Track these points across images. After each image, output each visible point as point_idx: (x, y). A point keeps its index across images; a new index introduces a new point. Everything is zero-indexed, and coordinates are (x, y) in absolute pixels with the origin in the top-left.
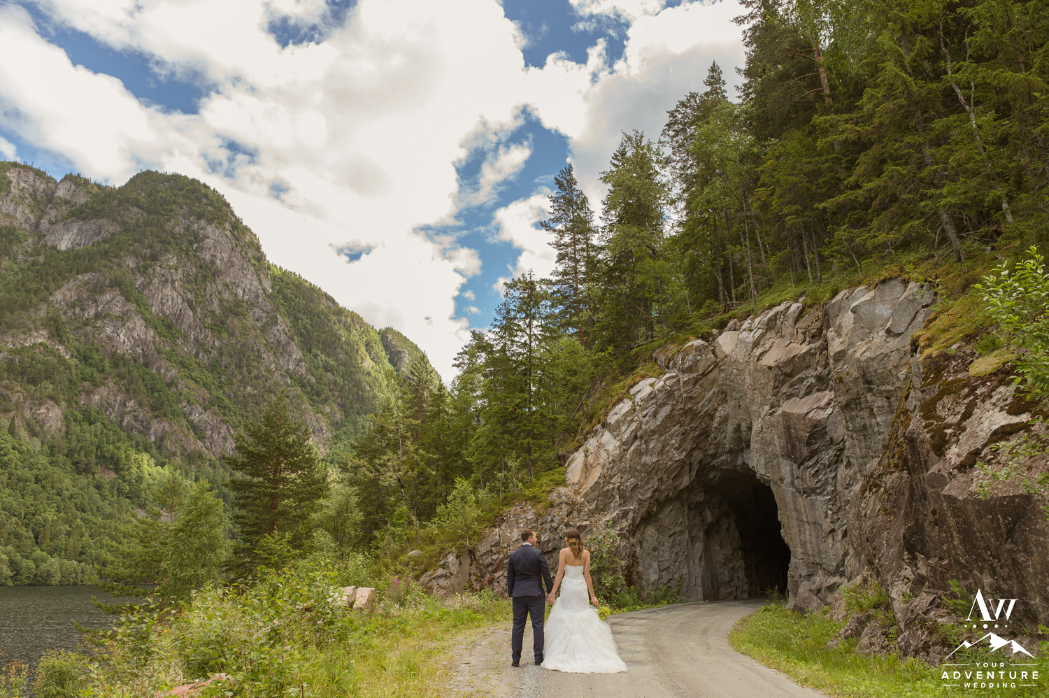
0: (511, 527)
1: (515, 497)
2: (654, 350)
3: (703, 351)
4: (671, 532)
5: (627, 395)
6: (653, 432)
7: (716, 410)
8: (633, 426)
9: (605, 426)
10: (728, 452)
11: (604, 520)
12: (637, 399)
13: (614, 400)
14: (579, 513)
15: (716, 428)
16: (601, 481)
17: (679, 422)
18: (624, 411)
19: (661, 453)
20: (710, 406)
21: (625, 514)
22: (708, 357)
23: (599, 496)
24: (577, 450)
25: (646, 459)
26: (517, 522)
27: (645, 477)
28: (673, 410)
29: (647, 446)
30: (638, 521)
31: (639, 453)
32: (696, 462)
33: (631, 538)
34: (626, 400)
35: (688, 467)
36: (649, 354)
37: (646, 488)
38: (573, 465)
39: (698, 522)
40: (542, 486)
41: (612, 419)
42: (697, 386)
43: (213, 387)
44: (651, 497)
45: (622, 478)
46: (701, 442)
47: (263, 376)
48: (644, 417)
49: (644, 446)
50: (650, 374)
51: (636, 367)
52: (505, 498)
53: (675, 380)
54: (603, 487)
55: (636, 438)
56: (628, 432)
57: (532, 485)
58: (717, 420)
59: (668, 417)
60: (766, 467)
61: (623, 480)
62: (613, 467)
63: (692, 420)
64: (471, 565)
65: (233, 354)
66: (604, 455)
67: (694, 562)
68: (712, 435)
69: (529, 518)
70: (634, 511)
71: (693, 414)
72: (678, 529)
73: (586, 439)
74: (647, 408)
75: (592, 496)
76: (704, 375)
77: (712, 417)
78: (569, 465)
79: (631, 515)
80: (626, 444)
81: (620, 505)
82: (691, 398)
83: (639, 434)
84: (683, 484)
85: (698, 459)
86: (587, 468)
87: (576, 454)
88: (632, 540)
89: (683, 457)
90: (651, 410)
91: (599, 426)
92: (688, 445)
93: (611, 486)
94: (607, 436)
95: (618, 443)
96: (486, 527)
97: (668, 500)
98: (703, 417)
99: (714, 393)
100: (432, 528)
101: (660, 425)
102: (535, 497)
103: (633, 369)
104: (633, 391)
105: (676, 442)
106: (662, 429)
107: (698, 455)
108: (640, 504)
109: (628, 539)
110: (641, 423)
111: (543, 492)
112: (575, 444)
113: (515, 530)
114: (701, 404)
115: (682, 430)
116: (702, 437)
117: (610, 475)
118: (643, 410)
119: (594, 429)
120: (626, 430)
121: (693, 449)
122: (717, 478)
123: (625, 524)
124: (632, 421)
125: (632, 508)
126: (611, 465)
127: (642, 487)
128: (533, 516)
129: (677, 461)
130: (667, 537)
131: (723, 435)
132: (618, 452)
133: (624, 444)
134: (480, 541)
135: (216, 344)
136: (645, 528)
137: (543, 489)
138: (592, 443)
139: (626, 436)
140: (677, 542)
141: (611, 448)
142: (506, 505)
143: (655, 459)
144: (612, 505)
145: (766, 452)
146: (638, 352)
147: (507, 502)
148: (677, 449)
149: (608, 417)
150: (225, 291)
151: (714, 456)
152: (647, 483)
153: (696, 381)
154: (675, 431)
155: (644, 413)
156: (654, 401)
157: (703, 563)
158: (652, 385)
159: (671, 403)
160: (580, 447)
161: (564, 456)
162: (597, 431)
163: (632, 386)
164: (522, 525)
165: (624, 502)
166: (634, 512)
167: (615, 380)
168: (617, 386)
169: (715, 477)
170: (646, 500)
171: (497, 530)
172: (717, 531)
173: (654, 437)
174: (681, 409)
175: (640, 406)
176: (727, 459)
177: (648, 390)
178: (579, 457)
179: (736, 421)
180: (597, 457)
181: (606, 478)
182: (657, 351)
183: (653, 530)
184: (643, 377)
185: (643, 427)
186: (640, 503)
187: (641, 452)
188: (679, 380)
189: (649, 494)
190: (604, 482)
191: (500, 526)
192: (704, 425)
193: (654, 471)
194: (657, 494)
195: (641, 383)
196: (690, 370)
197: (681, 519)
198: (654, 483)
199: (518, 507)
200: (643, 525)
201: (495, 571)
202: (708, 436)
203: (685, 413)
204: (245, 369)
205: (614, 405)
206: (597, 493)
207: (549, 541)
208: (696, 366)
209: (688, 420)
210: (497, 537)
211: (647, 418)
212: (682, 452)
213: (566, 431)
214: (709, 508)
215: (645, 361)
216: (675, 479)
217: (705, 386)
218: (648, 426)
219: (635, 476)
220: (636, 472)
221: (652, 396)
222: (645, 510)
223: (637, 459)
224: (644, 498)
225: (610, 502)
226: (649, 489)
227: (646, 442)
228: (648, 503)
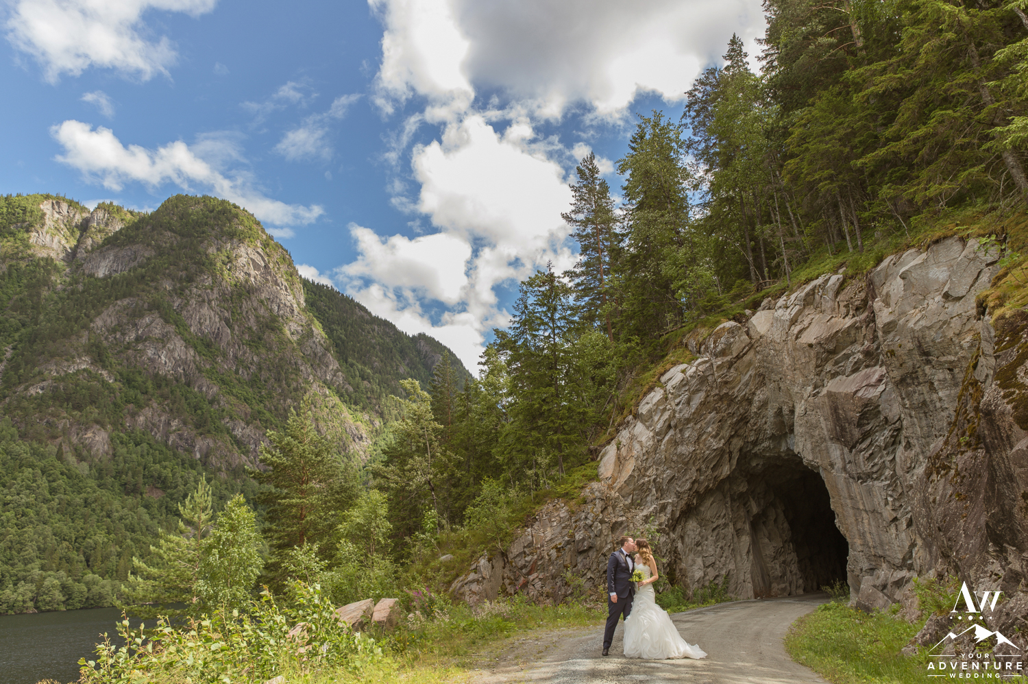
0: (544, 526)
1: (546, 495)
2: (684, 336)
3: (736, 333)
4: (715, 525)
5: (658, 383)
6: (688, 421)
7: (754, 394)
8: (666, 415)
9: (637, 416)
10: (770, 438)
11: (641, 515)
12: (669, 387)
13: (645, 390)
14: (614, 509)
15: (756, 413)
16: (636, 474)
17: (715, 409)
18: (655, 400)
19: (697, 441)
20: (747, 390)
21: (663, 508)
22: (742, 338)
23: (634, 490)
24: (609, 443)
25: (682, 449)
26: (550, 521)
27: (682, 468)
28: (708, 396)
29: (682, 435)
30: (678, 514)
31: (675, 443)
32: (736, 451)
33: (671, 534)
34: (657, 389)
35: (727, 456)
36: (678, 340)
37: (684, 479)
38: (605, 459)
39: (742, 514)
40: (574, 482)
41: (644, 409)
42: (732, 370)
43: (254, 401)
44: (690, 489)
45: (657, 469)
46: (740, 428)
47: (302, 388)
48: (677, 405)
49: (679, 436)
50: (681, 360)
51: (667, 355)
52: (537, 496)
53: (708, 365)
54: (638, 481)
55: (669, 427)
56: (661, 422)
57: (564, 481)
58: (756, 404)
59: (703, 404)
60: (813, 453)
61: (659, 472)
62: (647, 459)
63: (729, 405)
64: (504, 568)
65: (272, 368)
66: (637, 446)
67: (741, 556)
68: (752, 421)
69: (562, 516)
70: (673, 504)
71: (730, 399)
72: (722, 521)
73: (618, 431)
74: (680, 396)
75: (627, 490)
76: (738, 357)
77: (750, 402)
78: (601, 459)
79: (669, 509)
80: (659, 435)
81: (657, 498)
82: (726, 383)
83: (672, 424)
84: (724, 474)
85: (738, 447)
86: (620, 461)
87: (608, 447)
88: (672, 535)
89: (721, 445)
90: (684, 397)
91: (631, 417)
92: (726, 433)
93: (647, 479)
94: (639, 428)
95: (651, 434)
96: (518, 527)
97: (708, 491)
98: (741, 402)
99: (751, 376)
100: (464, 532)
101: (694, 413)
102: (567, 493)
103: (663, 356)
104: (663, 379)
105: (713, 429)
106: (697, 417)
107: (737, 443)
108: (678, 497)
109: (668, 534)
110: (674, 411)
111: (576, 488)
112: (607, 436)
113: (549, 529)
114: (737, 389)
115: (718, 417)
116: (741, 424)
117: (645, 468)
118: (675, 398)
119: (626, 421)
120: (659, 419)
121: (732, 437)
122: (760, 466)
123: (664, 518)
124: (664, 410)
125: (670, 501)
126: (645, 457)
127: (679, 479)
128: (566, 514)
129: (715, 450)
130: (710, 531)
131: (764, 420)
132: (651, 443)
133: (657, 434)
134: (512, 542)
135: (255, 359)
136: (686, 521)
137: (575, 485)
138: (624, 435)
139: (659, 426)
140: (722, 536)
141: (644, 439)
142: (538, 503)
143: (691, 449)
144: (649, 498)
145: (812, 436)
146: (667, 339)
147: (539, 500)
148: (715, 437)
149: (640, 408)
150: (261, 306)
151: (755, 443)
152: (685, 475)
153: (731, 364)
154: (711, 418)
155: (677, 401)
156: (687, 388)
157: (751, 557)
158: (683, 371)
159: (704, 388)
160: (612, 439)
161: (596, 450)
162: (628, 422)
163: (662, 374)
164: (555, 524)
165: (662, 495)
166: (673, 506)
167: (645, 369)
168: (647, 374)
169: (757, 465)
170: (684, 492)
171: (529, 530)
172: (764, 523)
173: (689, 426)
174: (716, 395)
175: (672, 394)
176: (769, 446)
177: (680, 376)
178: (611, 450)
179: (776, 405)
180: (630, 450)
181: (641, 471)
182: (688, 336)
183: (695, 524)
184: (674, 364)
185: (677, 415)
186: (679, 495)
187: (676, 441)
188: (712, 364)
189: (688, 486)
190: (639, 475)
191: (532, 525)
192: (742, 411)
193: (691, 461)
194: (696, 485)
195: (672, 370)
196: (723, 353)
197: (724, 512)
198: (692, 474)
199: (550, 505)
200: (684, 519)
201: (529, 573)
202: (748, 422)
203: (721, 399)
204: (284, 382)
205: (645, 394)
206: (632, 487)
207: (584, 539)
208: (730, 348)
209: (724, 406)
210: (530, 537)
211: (680, 406)
212: (720, 440)
213: (597, 424)
214: (754, 498)
215: (675, 347)
216: (714, 469)
217: (741, 369)
218: (682, 414)
219: (671, 467)
220: (673, 463)
221: (684, 382)
222: (684, 502)
223: (672, 449)
224: (683, 490)
225: (646, 496)
226: (687, 480)
227: (681, 431)
228: (687, 495)
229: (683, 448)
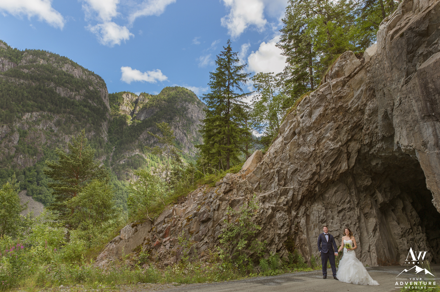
3: (348, 57)
4: (340, 208)
6: (309, 128)
7: (365, 105)
10: (382, 140)
14: (238, 191)
15: (367, 119)
17: (333, 119)
19: (318, 142)
20: (359, 102)
21: (285, 192)
22: (353, 61)
23: (261, 178)
27: (304, 163)
28: (326, 110)
29: (305, 139)
32: (354, 151)
35: (345, 155)
37: (305, 172)
39: (369, 202)
42: (345, 87)
44: (311, 179)
46: (356, 134)
48: (302, 117)
49: (302, 139)
53: (327, 87)
55: (294, 134)
58: (367, 112)
59: (322, 116)
63: (344, 116)
64: (149, 232)
67: (368, 233)
68: (365, 127)
70: (294, 189)
71: (344, 110)
72: (346, 206)
73: (272, 144)
74: (304, 111)
75: (255, 178)
76: (350, 77)
77: (363, 112)
79: (291, 193)
80: (286, 139)
81: (280, 185)
82: (341, 98)
83: (297, 131)
84: (343, 169)
85: (356, 149)
89: (338, 146)
90: (307, 112)
92: (343, 137)
93: (272, 171)
95: (282, 140)
97: (328, 184)
98: (354, 112)
99: (362, 91)
101: (314, 123)
105: (331, 135)
106: (317, 125)
107: (354, 146)
108: (300, 185)
114: (351, 102)
115: (336, 125)
116: (357, 130)
117: (273, 163)
118: (300, 114)
119: (276, 137)
120: (287, 129)
121: (349, 141)
122: (379, 165)
123: (283, 199)
124: (292, 122)
125: (292, 187)
126: (274, 156)
127: (301, 171)
129: (332, 150)
130: (336, 212)
131: (375, 125)
134: (161, 214)
136: (312, 204)
139: (287, 134)
140: (348, 217)
143: (312, 149)
144: (273, 185)
148: (333, 140)
151: (371, 145)
152: (306, 168)
153: (344, 83)
154: (329, 126)
156: (309, 104)
157: (377, 234)
159: (324, 104)
165: (285, 183)
166: (295, 191)
169: (377, 164)
170: (305, 181)
172: (393, 210)
173: (311, 132)
174: (333, 108)
175: (299, 111)
176: (382, 147)
179: (383, 110)
181: (269, 165)
183: (320, 206)
185: (301, 125)
186: (300, 183)
187: (299, 144)
188: (330, 86)
189: (308, 176)
190: (266, 168)
192: (355, 119)
193: (312, 159)
194: (316, 177)
196: (337, 75)
197: (348, 199)
198: (313, 167)
200: (307, 202)
201: (164, 237)
202: (362, 128)
203: (337, 111)
206: (259, 176)
207: (204, 212)
208: (342, 70)
209: (340, 116)
210: (171, 210)
211: (303, 118)
212: (337, 142)
214: (380, 192)
216: (333, 164)
217: (353, 86)
218: (304, 124)
219: (295, 163)
220: (296, 160)
221: (307, 101)
222: (305, 189)
223: (296, 149)
224: (304, 179)
225: (271, 183)
226: (308, 172)
227: (304, 136)
228: (307, 183)
229: (305, 149)
